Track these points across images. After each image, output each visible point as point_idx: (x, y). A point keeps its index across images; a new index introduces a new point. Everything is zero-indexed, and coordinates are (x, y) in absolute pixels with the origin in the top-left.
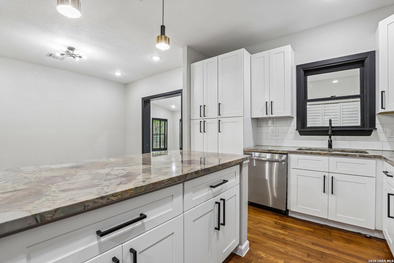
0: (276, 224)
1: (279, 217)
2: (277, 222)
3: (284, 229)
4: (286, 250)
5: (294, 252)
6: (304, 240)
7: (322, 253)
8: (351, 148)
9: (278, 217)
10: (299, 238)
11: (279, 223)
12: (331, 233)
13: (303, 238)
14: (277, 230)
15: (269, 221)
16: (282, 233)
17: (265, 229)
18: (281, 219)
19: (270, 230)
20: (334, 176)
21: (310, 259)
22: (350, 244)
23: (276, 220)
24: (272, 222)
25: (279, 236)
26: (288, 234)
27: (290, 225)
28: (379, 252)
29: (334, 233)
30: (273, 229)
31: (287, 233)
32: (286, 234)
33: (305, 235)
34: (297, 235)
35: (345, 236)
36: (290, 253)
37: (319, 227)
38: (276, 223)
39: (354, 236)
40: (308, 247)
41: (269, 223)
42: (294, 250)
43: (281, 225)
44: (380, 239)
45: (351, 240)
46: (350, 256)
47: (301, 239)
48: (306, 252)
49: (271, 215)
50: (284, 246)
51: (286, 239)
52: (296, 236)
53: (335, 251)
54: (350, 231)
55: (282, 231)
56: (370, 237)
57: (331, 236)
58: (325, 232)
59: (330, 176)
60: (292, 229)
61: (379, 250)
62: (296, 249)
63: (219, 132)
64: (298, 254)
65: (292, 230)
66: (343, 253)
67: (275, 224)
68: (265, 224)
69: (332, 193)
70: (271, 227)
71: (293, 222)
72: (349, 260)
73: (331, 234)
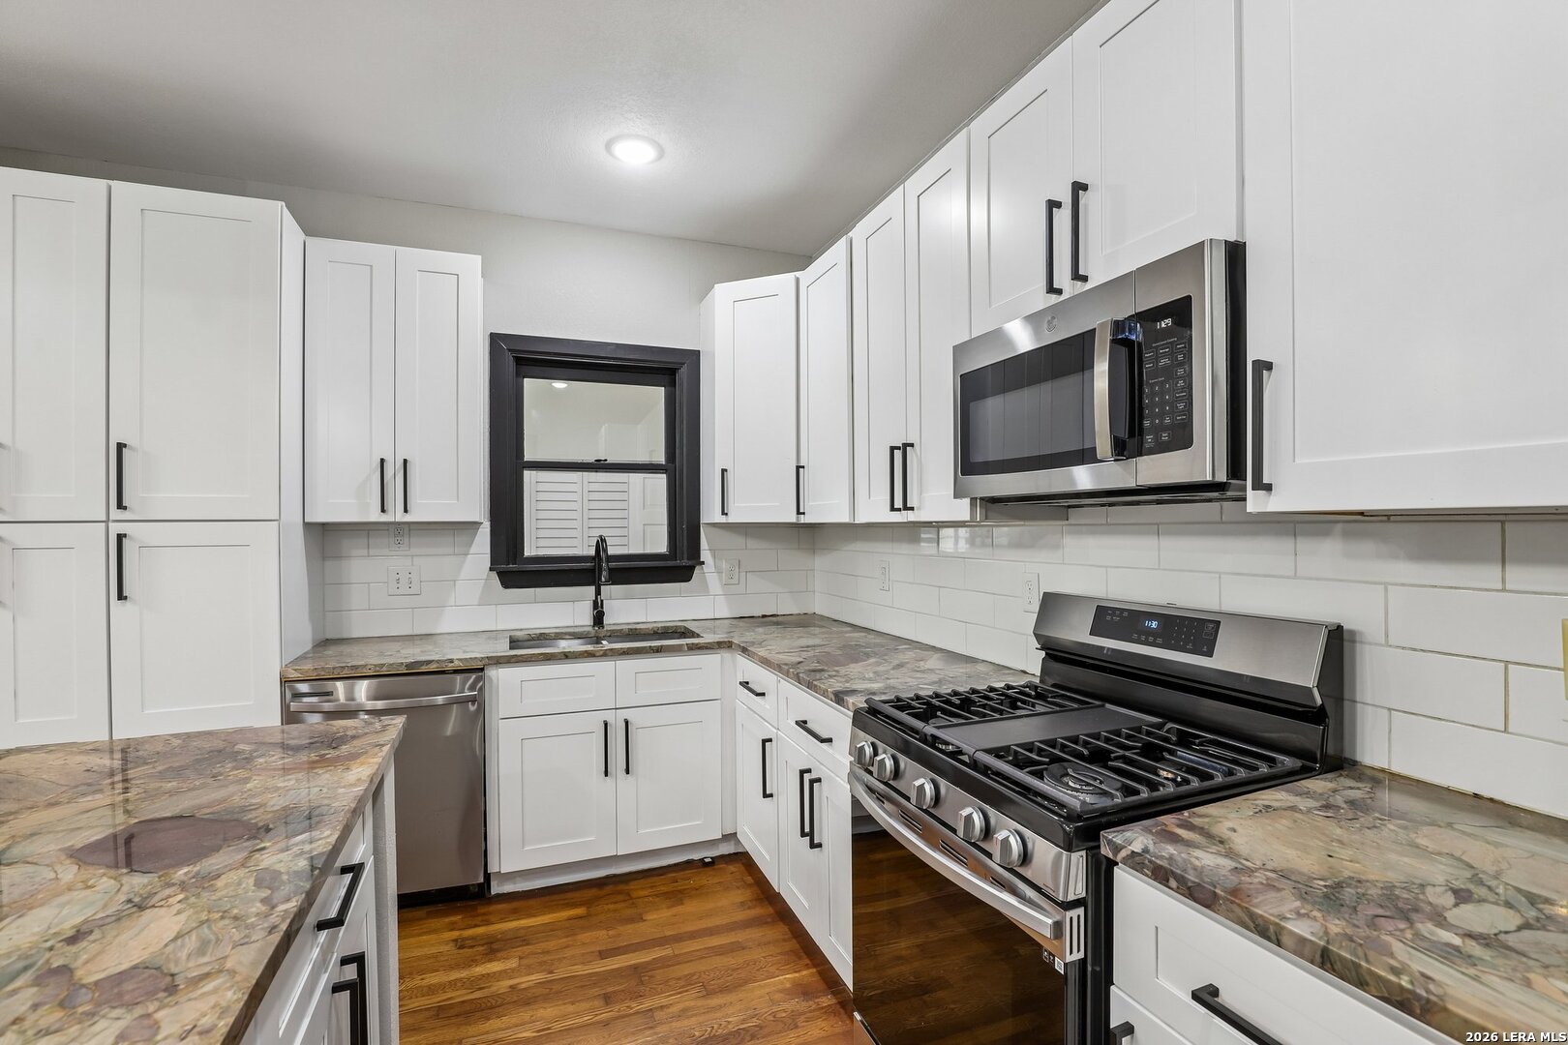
0: (462, 947)
1: (460, 917)
2: (464, 939)
3: (499, 955)
4: (539, 1025)
5: (565, 1017)
6: (573, 956)
7: (636, 968)
8: (649, 620)
9: (457, 918)
10: (559, 959)
11: (473, 938)
12: (629, 895)
13: (569, 953)
14: (479, 970)
15: (434, 950)
16: (500, 972)
17: (432, 990)
18: (470, 922)
19: (453, 984)
20: (629, 719)
21: (617, 1008)
22: (682, 904)
23: (455, 934)
24: (444, 948)
25: (493, 989)
26: (519, 965)
27: (510, 930)
28: (739, 892)
29: (639, 890)
30: (463, 974)
31: (513, 963)
32: (514, 965)
33: (569, 939)
34: (548, 952)
35: (663, 885)
36: (557, 1026)
37: (594, 892)
38: (461, 944)
39: (680, 874)
40: (596, 973)
41: (435, 956)
42: (562, 1007)
43: (483, 945)
44: (730, 855)
45: (680, 892)
46: (694, 938)
47: (565, 958)
48: (596, 991)
49: (430, 921)
50: (525, 1015)
51: (523, 986)
52: (545, 959)
53: (661, 945)
54: (669, 866)
55: (495, 963)
56: (714, 861)
57: (633, 903)
58: (614, 901)
59: (616, 721)
60: (520, 939)
61: (738, 888)
62: (565, 1004)
63: (121, 597)
64: (578, 1014)
65: (526, 942)
66: (678, 939)
67: (461, 951)
68: (422, 972)
69: (628, 772)
70: (451, 968)
71: (516, 913)
72: (698, 950)
73: (631, 898)
